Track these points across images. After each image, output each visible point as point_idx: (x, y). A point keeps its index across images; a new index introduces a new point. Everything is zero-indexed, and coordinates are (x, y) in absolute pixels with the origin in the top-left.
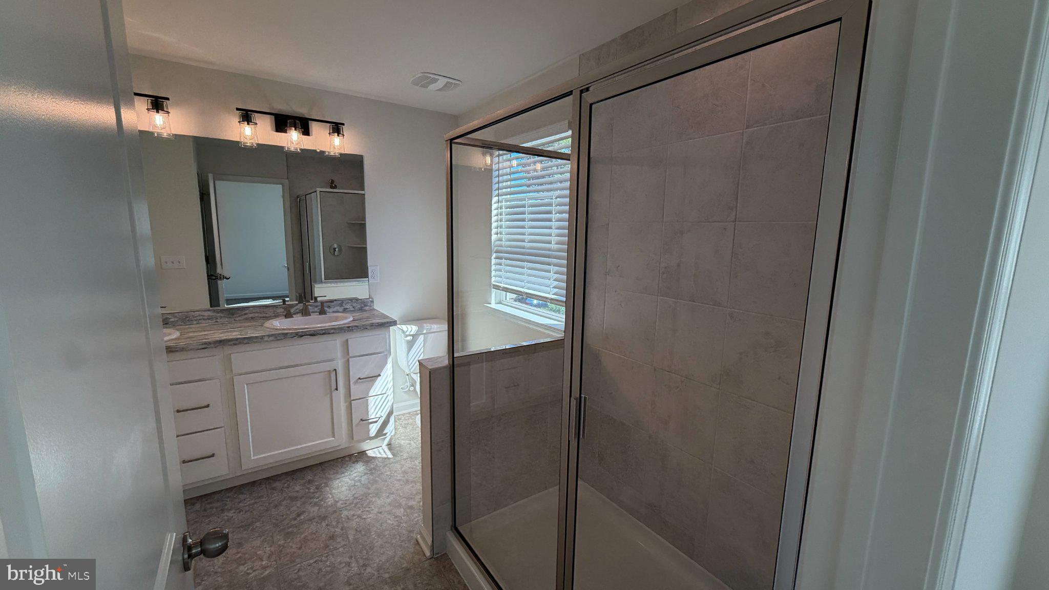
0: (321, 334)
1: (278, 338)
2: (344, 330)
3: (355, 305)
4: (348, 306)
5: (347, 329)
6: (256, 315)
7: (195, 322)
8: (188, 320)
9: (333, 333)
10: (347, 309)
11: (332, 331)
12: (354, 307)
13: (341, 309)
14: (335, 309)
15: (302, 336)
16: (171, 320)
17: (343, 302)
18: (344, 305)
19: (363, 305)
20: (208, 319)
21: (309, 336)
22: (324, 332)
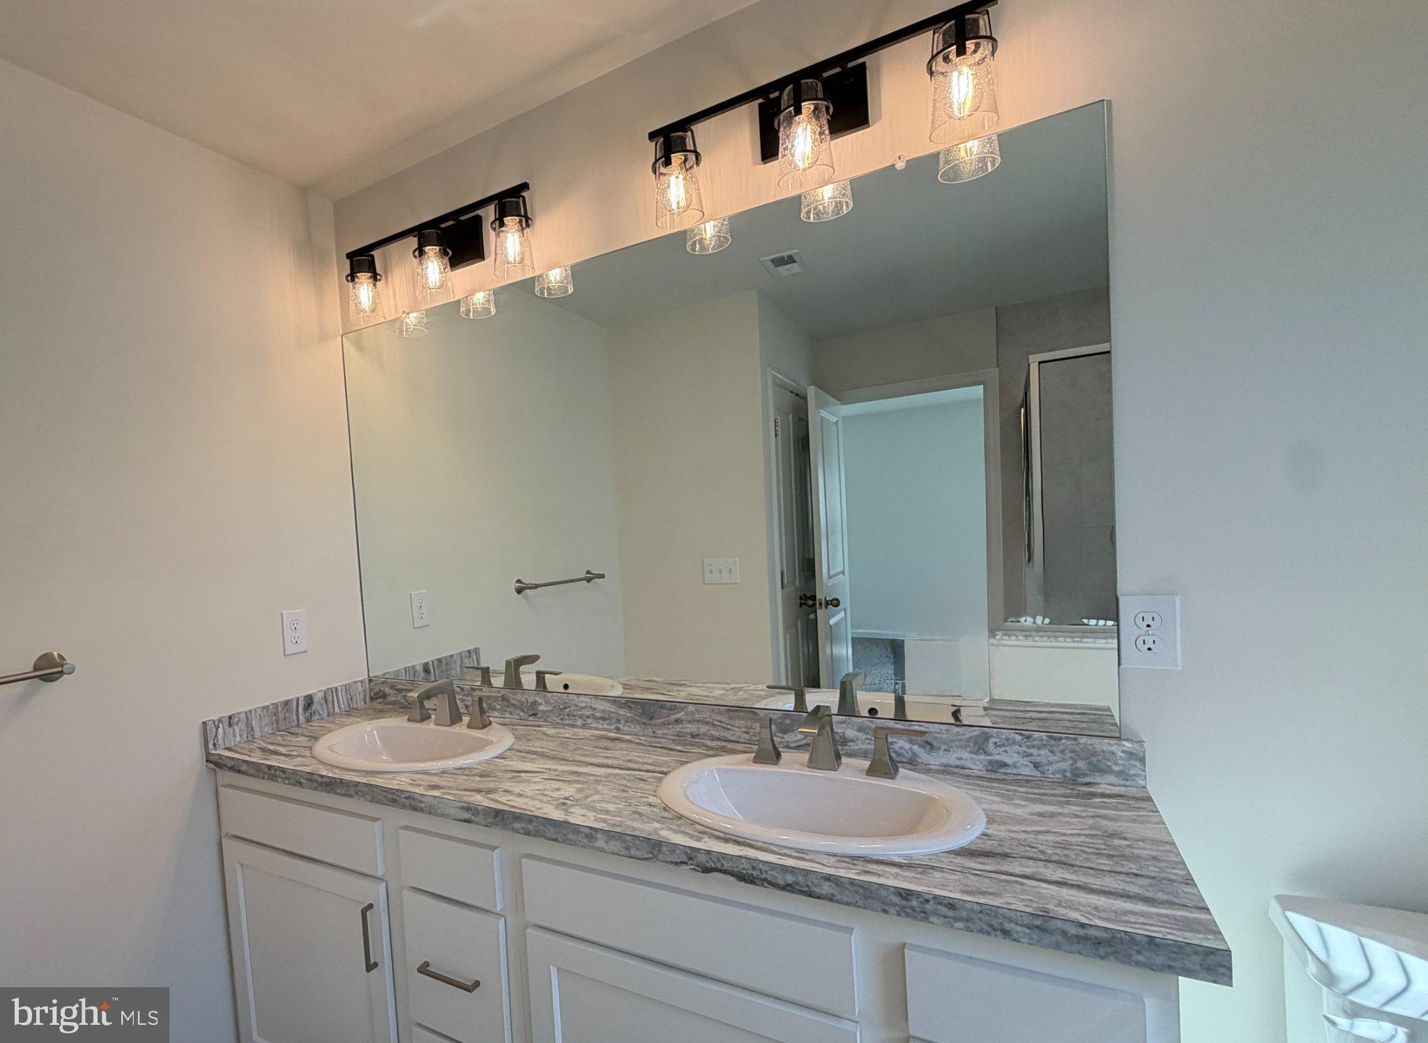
0: (775, 886)
1: (633, 852)
2: (883, 901)
3: (1043, 755)
4: (1010, 756)
5: (896, 900)
6: (703, 729)
7: (579, 722)
8: (568, 715)
9: (831, 899)
10: (1006, 765)
11: (826, 888)
12: (1036, 765)
13: (976, 763)
14: (951, 758)
15: (707, 870)
16: (542, 708)
17: (987, 737)
18: (991, 746)
19: (1081, 764)
20: (603, 719)
21: (732, 879)
22: (790, 879)
